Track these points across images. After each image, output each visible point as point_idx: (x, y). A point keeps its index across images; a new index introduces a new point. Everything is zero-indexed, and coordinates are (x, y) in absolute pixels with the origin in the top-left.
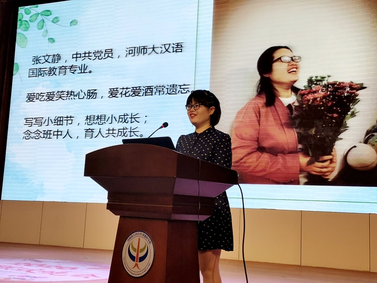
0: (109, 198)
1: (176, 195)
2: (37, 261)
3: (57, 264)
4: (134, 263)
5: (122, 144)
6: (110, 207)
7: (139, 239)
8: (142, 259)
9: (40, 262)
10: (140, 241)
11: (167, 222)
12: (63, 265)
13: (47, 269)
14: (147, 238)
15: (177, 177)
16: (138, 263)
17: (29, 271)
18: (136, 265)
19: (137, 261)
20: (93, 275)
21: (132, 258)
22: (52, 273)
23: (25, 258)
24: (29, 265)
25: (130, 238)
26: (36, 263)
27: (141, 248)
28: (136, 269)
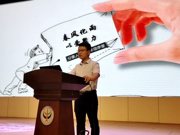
0: (34, 92)
1: (63, 90)
2: (6, 124)
3: (15, 125)
5: (40, 69)
6: (35, 96)
7: (48, 109)
8: (49, 117)
9: (7, 124)
10: (48, 110)
11: (59, 102)
12: (18, 125)
13: (10, 127)
14: (51, 109)
15: (62, 82)
16: (47, 119)
17: (2, 128)
18: (47, 120)
20: (32, 129)
21: (45, 117)
22: (13, 129)
23: (0, 123)
24: (2, 126)
25: (44, 109)
26: (6, 125)
27: (48, 113)
28: (46, 122)
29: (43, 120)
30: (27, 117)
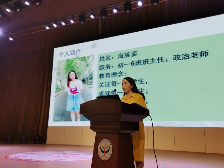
1: (122, 122)
2: (63, 152)
3: (71, 153)
4: (103, 154)
5: (96, 99)
6: (92, 128)
7: (105, 142)
8: (107, 152)
9: (64, 152)
10: (106, 144)
11: (118, 134)
12: (73, 153)
13: (66, 156)
14: (109, 142)
15: (122, 113)
17: (59, 157)
18: (104, 155)
19: (105, 153)
21: (102, 151)
22: (68, 157)
23: (57, 151)
24: (59, 154)
25: (101, 142)
26: (62, 153)
27: (106, 147)
29: (101, 154)
30: (81, 145)
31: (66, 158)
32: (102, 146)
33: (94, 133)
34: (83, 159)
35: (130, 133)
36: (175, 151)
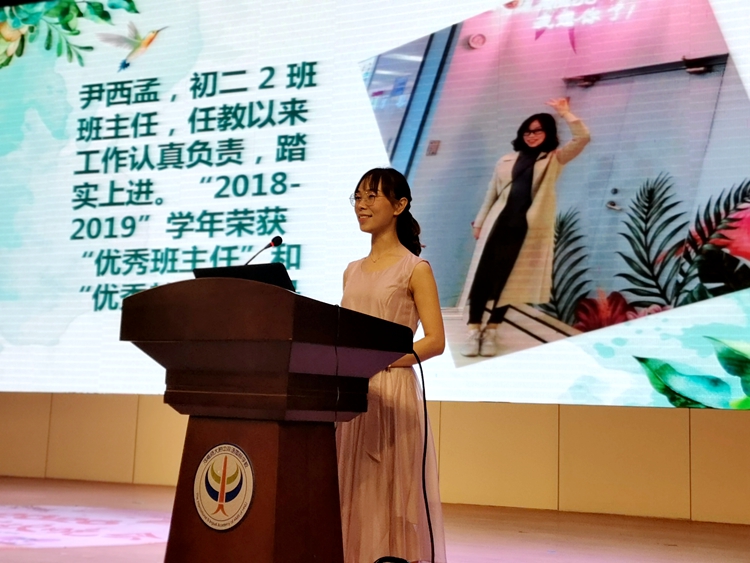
0: (169, 380)
1: (296, 375)
2: (40, 509)
3: (80, 515)
4: (216, 504)
5: (193, 277)
6: (169, 398)
7: (226, 458)
8: (231, 496)
9: (46, 510)
10: (227, 463)
11: (276, 426)
12: (91, 516)
13: (58, 525)
14: (240, 456)
15: (295, 339)
16: (224, 504)
17: (23, 528)
18: (221, 507)
19: (222, 501)
20: (149, 535)
21: (213, 494)
22: (68, 532)
23: (15, 504)
24: (24, 516)
25: (208, 457)
26: (37, 513)
27: (228, 475)
28: (219, 516)
29: (206, 506)
30: (129, 480)
31: (58, 535)
32: (214, 474)
33: (182, 421)
34: (135, 539)
35: (330, 420)
36: (557, 512)
